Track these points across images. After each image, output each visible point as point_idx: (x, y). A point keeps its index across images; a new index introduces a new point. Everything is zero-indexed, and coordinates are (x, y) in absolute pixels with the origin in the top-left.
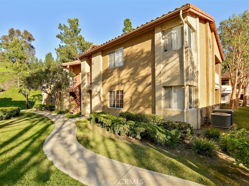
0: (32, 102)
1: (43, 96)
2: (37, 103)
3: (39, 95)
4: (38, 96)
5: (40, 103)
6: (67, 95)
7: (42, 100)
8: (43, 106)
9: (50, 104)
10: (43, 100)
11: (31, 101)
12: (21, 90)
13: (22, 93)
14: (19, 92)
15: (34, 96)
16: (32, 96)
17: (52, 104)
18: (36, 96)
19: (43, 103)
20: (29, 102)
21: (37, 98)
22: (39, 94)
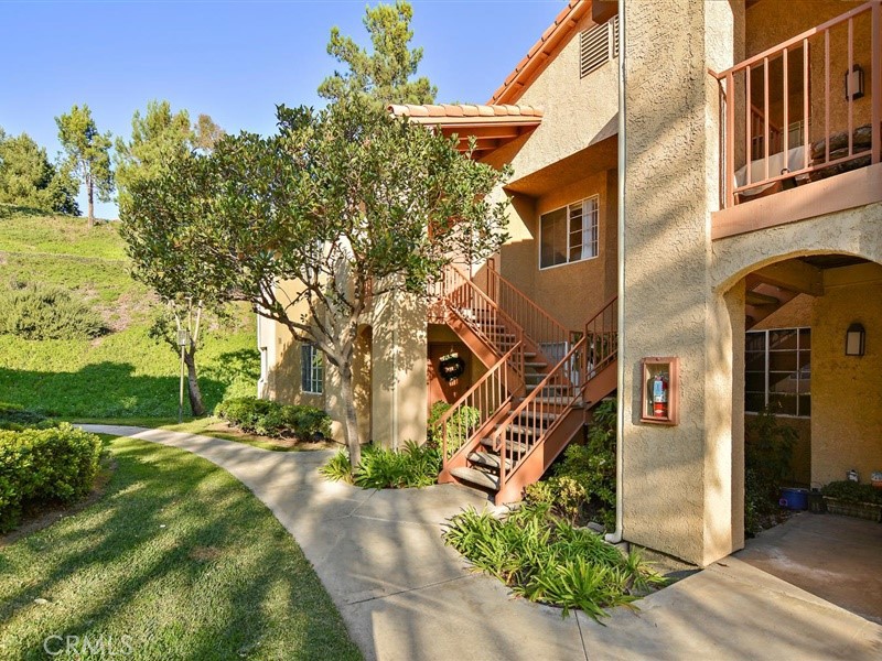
0: (218, 383)
1: (263, 353)
2: (237, 390)
3: (246, 353)
4: (244, 359)
5: (249, 393)
6: (410, 346)
7: (257, 377)
8: (263, 408)
9: (297, 398)
10: (264, 376)
11: (214, 378)
12: (162, 324)
13: (167, 340)
14: (154, 333)
15: (226, 357)
16: (217, 354)
17: (305, 399)
18: (232, 355)
19: (261, 390)
20: (204, 383)
21: (238, 364)
22: (248, 348)
